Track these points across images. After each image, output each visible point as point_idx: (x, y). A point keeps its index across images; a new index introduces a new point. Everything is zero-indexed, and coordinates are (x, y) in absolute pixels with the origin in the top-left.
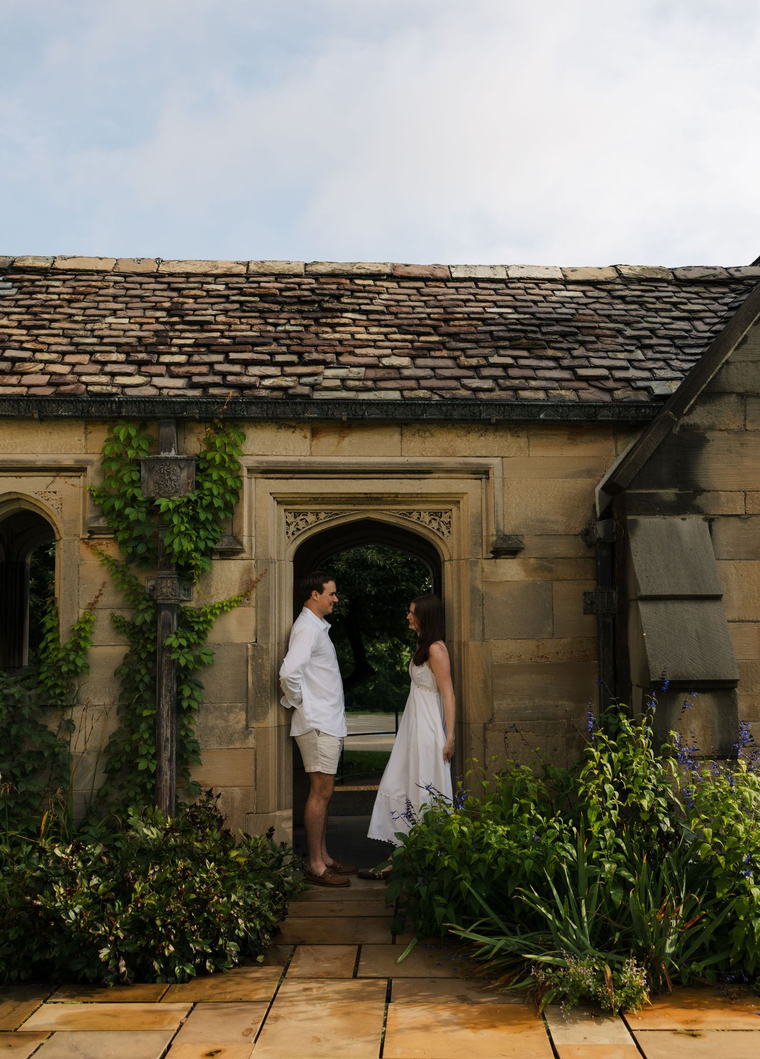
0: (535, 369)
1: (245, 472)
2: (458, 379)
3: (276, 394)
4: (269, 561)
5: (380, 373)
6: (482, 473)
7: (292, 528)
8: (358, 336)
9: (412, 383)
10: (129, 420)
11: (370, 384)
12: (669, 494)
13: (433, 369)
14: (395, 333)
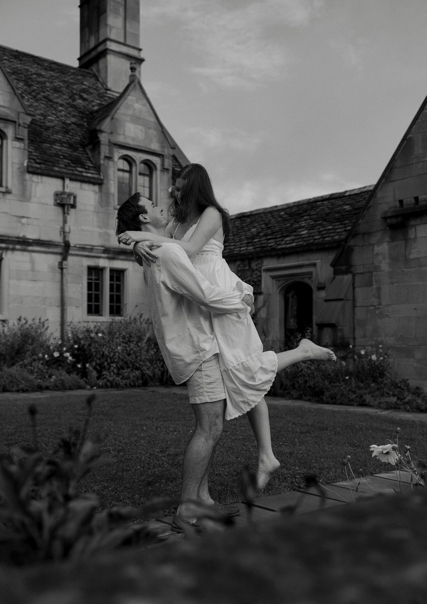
0: (336, 229)
1: (262, 271)
2: (313, 236)
3: (269, 248)
4: (270, 295)
5: (297, 237)
6: (314, 265)
7: (277, 285)
8: (303, 225)
9: (300, 240)
10: (239, 260)
11: (291, 242)
12: (344, 268)
13: (311, 233)
14: (311, 222)
